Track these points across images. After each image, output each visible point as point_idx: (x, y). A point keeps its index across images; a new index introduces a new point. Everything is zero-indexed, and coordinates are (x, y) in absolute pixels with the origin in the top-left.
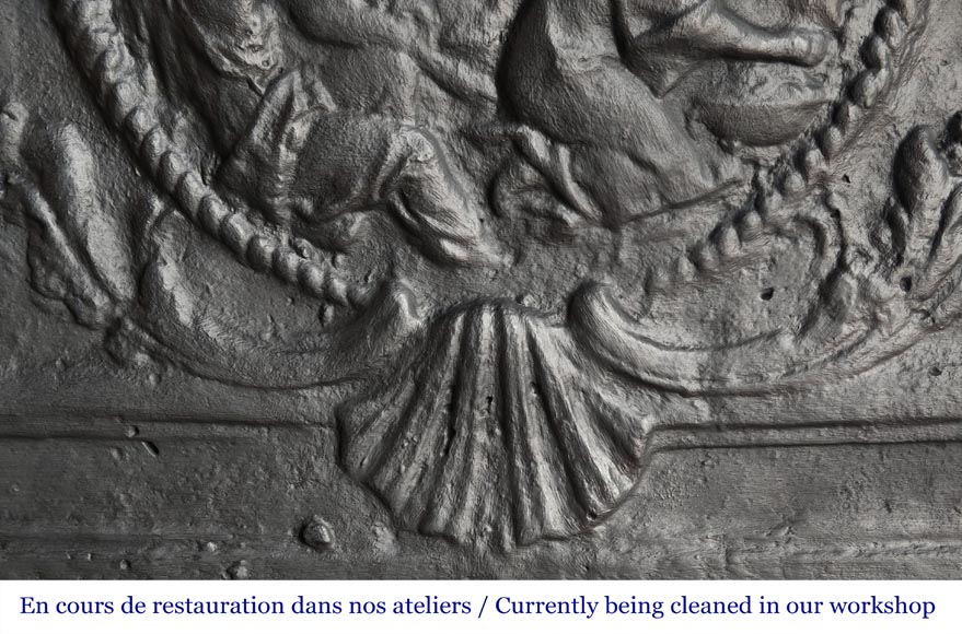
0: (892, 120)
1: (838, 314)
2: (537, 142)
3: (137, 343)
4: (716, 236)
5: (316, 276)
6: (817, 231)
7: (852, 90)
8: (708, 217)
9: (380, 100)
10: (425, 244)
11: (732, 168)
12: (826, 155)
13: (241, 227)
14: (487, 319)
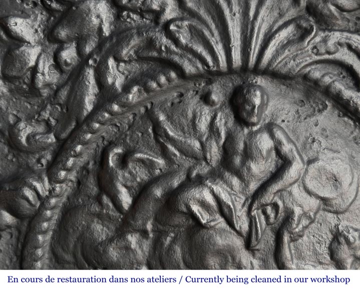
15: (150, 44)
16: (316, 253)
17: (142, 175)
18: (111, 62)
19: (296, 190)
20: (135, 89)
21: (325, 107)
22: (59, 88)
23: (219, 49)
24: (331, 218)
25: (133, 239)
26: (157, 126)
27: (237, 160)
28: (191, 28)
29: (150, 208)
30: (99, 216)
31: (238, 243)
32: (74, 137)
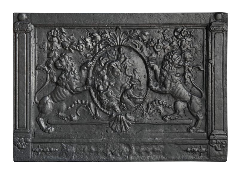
0: (147, 102)
1: (144, 116)
2: (123, 104)
3: (95, 118)
4: (135, 110)
5: (108, 113)
6: (142, 110)
7: (144, 100)
8: (135, 109)
9: (112, 101)
10: (115, 111)
11: (136, 105)
12: (142, 105)
13: (103, 109)
14: (119, 116)
15: (106, 42)
16: (131, 72)
17: (105, 61)
18: (101, 45)
19: (128, 63)
20: (104, 48)
21: (132, 51)
22: (93, 49)
23: (116, 42)
24: (133, 67)
25: (104, 71)
26: (107, 54)
27: (119, 58)
28: (112, 39)
29: (106, 66)
30: (99, 68)
31: (119, 71)
32: (95, 56)
